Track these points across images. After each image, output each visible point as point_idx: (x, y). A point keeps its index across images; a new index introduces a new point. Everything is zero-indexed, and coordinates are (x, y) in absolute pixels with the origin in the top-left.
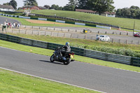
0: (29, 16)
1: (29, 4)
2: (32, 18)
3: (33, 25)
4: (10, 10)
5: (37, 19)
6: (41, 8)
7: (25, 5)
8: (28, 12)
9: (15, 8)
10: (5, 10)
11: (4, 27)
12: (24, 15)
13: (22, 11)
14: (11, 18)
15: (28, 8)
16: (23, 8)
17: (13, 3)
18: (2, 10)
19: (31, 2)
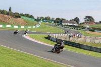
0: (88, 29)
2: (90, 30)
4: (74, 25)
5: (94, 31)
7: (85, 21)
9: (78, 23)
10: (71, 24)
11: (70, 36)
12: (84, 28)
13: (83, 25)
14: (75, 30)
15: (87, 23)
16: (84, 23)
17: (77, 20)
18: (69, 24)
19: (89, 19)
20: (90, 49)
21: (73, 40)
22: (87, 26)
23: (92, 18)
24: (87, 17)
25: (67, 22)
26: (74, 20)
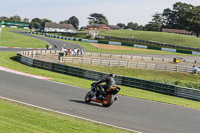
0: (96, 39)
1: (96, 22)
2: (100, 41)
3: (101, 52)
4: (69, 31)
5: (107, 43)
6: (113, 28)
7: (91, 23)
8: (94, 33)
9: (76, 28)
10: (62, 30)
11: (61, 54)
12: (89, 37)
13: (86, 31)
14: (70, 41)
15: (94, 27)
16: (88, 28)
17: (73, 21)
18: (58, 30)
19: (99, 19)
21: (67, 61)
23: (104, 18)
24: (93, 15)
25: (55, 26)
26: (68, 22)
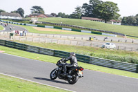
0: (36, 24)
1: (36, 12)
2: (39, 25)
3: (40, 33)
4: (18, 18)
5: (44, 27)
6: (48, 16)
7: (32, 13)
9: (22, 16)
10: (13, 18)
12: (31, 23)
13: (29, 18)
14: (18, 26)
15: (35, 15)
16: (30, 16)
17: (20, 12)
18: (10, 17)
19: (38, 11)
20: (39, 51)
21: (16, 39)
22: (35, 20)
23: (42, 9)
24: (34, 7)
25: (7, 14)
26: (17, 12)
